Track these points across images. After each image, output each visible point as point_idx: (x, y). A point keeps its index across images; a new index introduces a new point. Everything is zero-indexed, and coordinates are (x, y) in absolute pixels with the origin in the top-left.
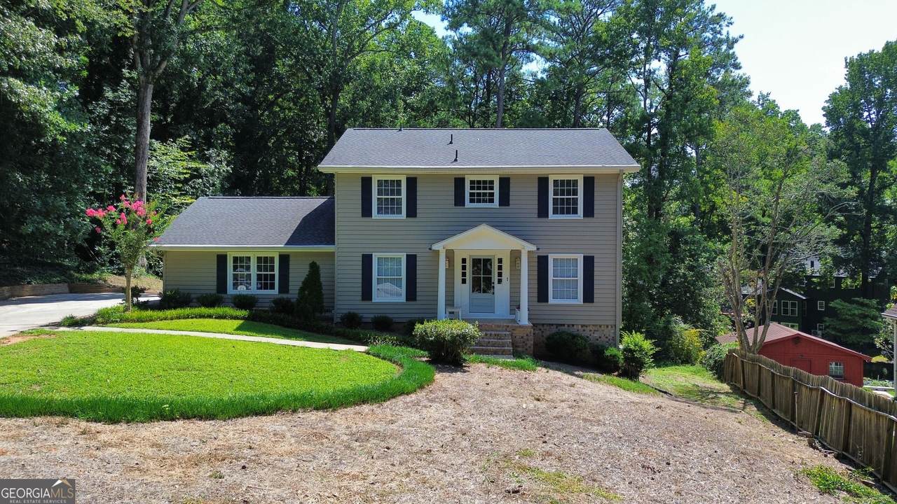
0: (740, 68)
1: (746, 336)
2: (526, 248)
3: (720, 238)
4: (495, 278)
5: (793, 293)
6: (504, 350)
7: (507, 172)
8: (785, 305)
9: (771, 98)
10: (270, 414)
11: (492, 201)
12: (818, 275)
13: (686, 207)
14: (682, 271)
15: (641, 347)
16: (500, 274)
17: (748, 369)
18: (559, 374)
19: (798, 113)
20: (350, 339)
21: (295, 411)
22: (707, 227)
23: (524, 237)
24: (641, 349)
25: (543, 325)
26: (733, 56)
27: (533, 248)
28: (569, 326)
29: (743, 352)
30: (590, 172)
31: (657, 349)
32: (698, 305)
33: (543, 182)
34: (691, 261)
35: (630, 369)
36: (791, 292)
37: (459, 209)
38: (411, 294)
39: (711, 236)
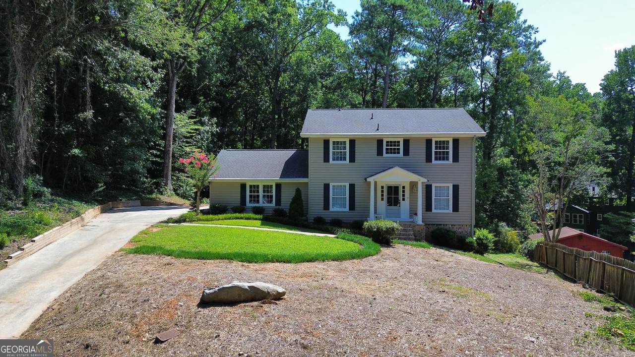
0: (543, 60)
1: (548, 233)
2: (421, 180)
3: (531, 171)
4: (401, 197)
5: (580, 209)
6: (410, 238)
7: (407, 136)
8: (575, 216)
9: (566, 75)
10: (314, 262)
11: (399, 153)
12: (597, 196)
13: (507, 151)
14: (505, 194)
15: (486, 237)
16: (404, 195)
17: (549, 251)
18: (442, 251)
19: (585, 85)
20: (323, 231)
21: (324, 261)
22: (521, 164)
23: (420, 174)
24: (487, 239)
25: (429, 224)
26: (539, 53)
27: (425, 180)
28: (444, 225)
29: (546, 242)
30: (457, 136)
31: (496, 239)
32: (517, 216)
33: (429, 142)
34: (511, 187)
35: (481, 249)
36: (579, 208)
37: (380, 158)
38: (352, 206)
39: (524, 170)
